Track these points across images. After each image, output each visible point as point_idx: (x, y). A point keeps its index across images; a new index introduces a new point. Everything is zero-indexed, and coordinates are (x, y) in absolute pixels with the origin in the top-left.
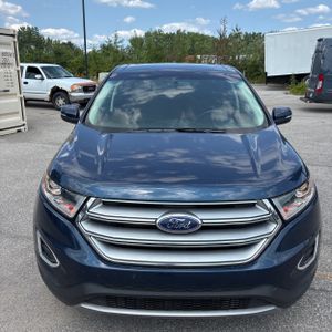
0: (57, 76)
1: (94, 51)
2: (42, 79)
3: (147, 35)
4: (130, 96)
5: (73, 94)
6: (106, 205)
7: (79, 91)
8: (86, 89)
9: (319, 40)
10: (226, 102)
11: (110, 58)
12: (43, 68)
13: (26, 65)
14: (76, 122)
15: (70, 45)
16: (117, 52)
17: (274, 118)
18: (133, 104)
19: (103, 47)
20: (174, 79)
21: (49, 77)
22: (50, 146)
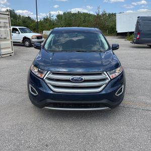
0: (25, 32)
1: (40, 21)
2: (19, 33)
3: (64, 14)
4: (58, 40)
5: (33, 40)
6: (54, 74)
7: (35, 38)
8: (38, 38)
9: (138, 17)
10: (98, 43)
11: (48, 24)
12: (19, 28)
13: (12, 27)
14: (40, 49)
15: (29, 18)
16: (51, 21)
17: (112, 48)
18: (59, 43)
19: (44, 19)
20: (76, 33)
21: (22, 33)
22: (25, 61)
